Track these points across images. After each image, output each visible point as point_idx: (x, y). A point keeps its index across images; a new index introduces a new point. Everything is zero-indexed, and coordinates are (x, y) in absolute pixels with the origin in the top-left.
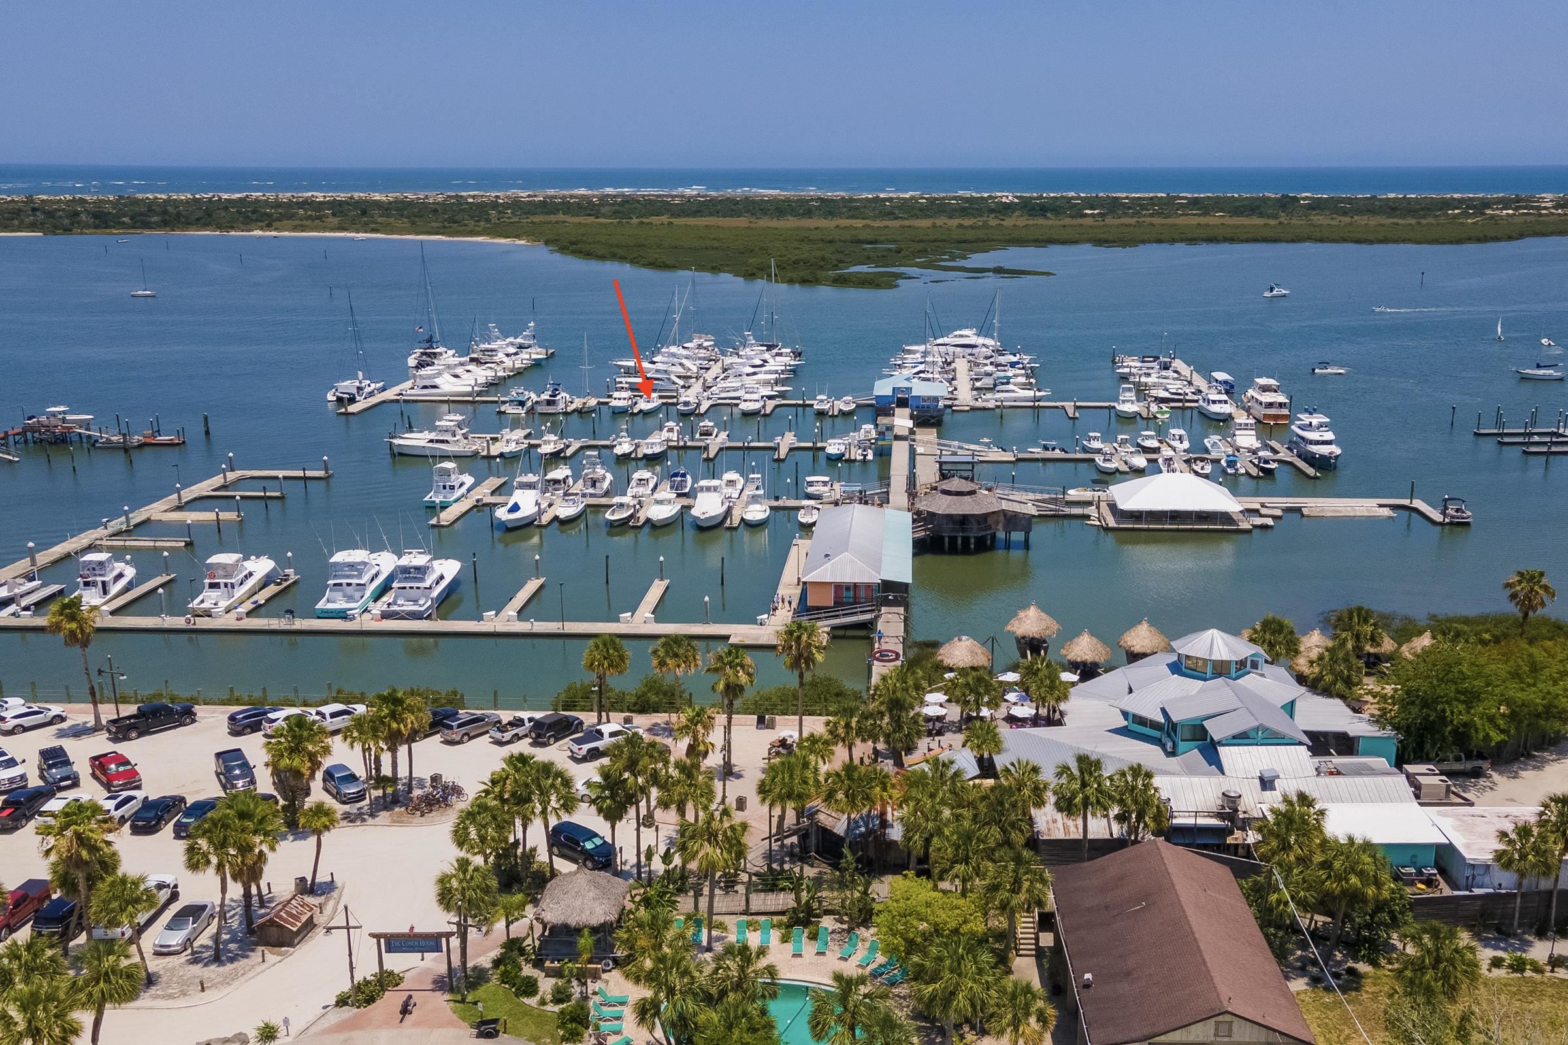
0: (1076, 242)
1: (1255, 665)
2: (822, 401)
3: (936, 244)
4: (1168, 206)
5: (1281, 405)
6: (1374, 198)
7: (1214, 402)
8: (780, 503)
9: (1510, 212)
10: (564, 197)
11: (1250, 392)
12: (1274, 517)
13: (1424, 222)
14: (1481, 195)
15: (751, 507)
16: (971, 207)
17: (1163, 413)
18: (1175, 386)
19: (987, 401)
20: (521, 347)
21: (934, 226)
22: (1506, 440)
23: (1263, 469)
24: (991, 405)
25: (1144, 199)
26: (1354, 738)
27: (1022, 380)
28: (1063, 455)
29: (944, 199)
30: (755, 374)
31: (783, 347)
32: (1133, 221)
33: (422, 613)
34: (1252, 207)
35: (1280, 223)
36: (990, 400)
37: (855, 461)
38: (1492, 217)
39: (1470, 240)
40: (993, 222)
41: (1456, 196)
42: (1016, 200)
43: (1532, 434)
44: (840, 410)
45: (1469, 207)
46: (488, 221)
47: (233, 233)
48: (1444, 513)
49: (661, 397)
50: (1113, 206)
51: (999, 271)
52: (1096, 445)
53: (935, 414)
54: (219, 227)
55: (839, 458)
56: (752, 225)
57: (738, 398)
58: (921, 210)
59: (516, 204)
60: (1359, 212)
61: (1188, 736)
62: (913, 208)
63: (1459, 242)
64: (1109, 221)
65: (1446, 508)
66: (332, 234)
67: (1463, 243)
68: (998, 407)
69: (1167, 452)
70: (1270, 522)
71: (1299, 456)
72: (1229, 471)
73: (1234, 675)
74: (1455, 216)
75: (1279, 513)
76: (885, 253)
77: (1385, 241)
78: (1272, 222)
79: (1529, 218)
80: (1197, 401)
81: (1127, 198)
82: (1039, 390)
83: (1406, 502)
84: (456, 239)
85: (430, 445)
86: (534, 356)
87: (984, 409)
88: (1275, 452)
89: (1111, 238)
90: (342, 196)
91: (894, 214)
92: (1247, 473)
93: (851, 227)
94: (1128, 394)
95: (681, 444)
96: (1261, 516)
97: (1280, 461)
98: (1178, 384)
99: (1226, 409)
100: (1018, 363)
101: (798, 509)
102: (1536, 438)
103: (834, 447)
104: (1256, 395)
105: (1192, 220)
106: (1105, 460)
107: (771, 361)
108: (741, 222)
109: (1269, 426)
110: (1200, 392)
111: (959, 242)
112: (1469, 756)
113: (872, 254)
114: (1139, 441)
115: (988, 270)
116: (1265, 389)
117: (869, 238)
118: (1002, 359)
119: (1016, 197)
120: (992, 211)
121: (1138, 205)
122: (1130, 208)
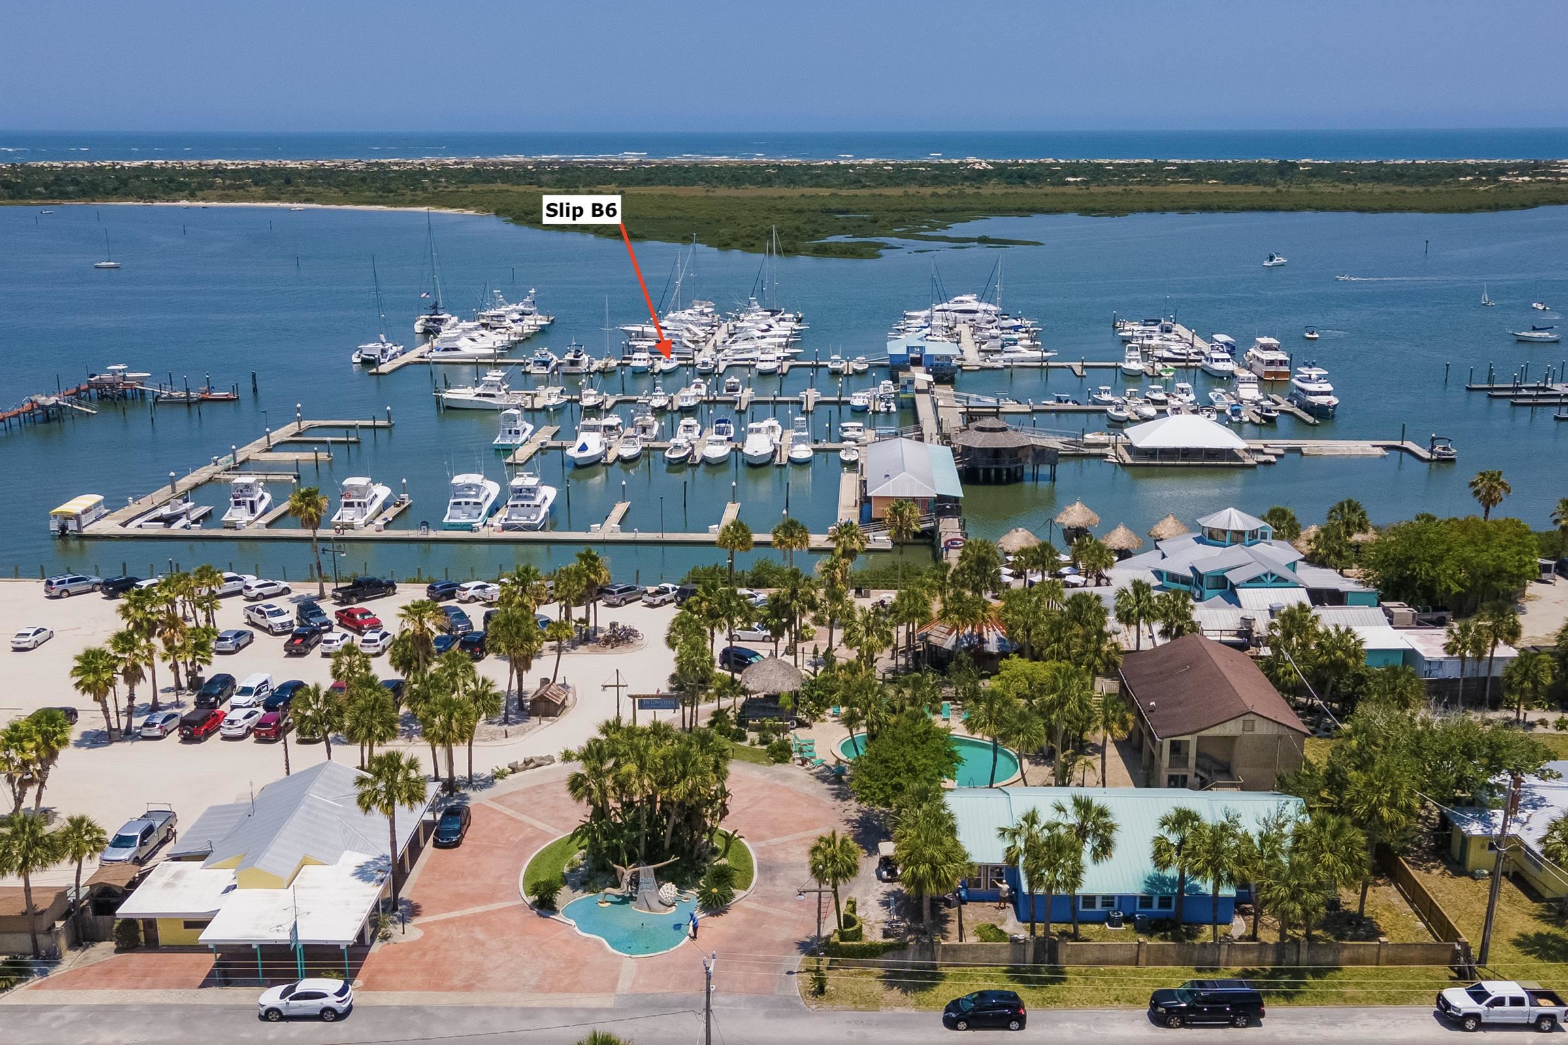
0: (1061, 211)
1: (1264, 536)
2: (836, 361)
3: (913, 213)
4: (1155, 173)
5: (1282, 363)
6: (1380, 164)
7: (1217, 360)
8: (820, 446)
9: (1527, 179)
10: (494, 164)
11: (1252, 351)
12: (1276, 456)
13: (1432, 189)
14: (1497, 161)
15: (797, 447)
16: (941, 175)
17: (1167, 371)
18: (1176, 347)
19: (996, 361)
20: (523, 314)
21: (906, 194)
22: (1496, 393)
23: (1265, 418)
24: (1000, 364)
25: (1129, 165)
26: (1344, 593)
27: (1028, 342)
28: (1076, 407)
29: (910, 165)
30: (764, 337)
31: (786, 312)
32: (1120, 189)
33: (537, 526)
34: (1246, 174)
35: (1278, 191)
36: (998, 361)
37: (879, 412)
38: (1506, 184)
39: (1479, 208)
40: (970, 191)
41: (1469, 161)
42: (990, 167)
43: (1521, 389)
44: (854, 370)
45: (1482, 174)
46: (425, 189)
47: (157, 204)
48: (1431, 452)
49: (679, 359)
50: (1097, 173)
51: (983, 240)
52: (1106, 397)
53: (949, 372)
54: (141, 197)
55: (865, 409)
56: (711, 194)
57: (753, 360)
58: (889, 177)
59: (444, 171)
60: (1363, 178)
61: (1210, 586)
62: (881, 175)
63: (1468, 210)
64: (1094, 188)
65: (1434, 446)
66: (264, 204)
67: (1473, 211)
68: (1007, 367)
69: (1174, 402)
70: (1273, 459)
71: (1299, 407)
72: (1234, 419)
73: (1247, 542)
74: (1467, 184)
75: (1281, 452)
76: (860, 223)
77: (1390, 209)
78: (1270, 190)
79: (1545, 186)
80: (1200, 361)
81: (1110, 164)
82: (1046, 351)
83: (1398, 443)
84: (398, 209)
85: (478, 399)
86: (539, 323)
87: (993, 369)
88: (1278, 404)
89: (1098, 206)
90: (252, 164)
91: (860, 182)
92: (1251, 421)
93: (816, 196)
94: (1133, 353)
95: (711, 398)
96: (1265, 454)
97: (1282, 412)
98: (1182, 346)
99: (1229, 366)
100: (1020, 327)
101: (838, 450)
102: (1525, 392)
103: (858, 400)
104: (1257, 354)
105: (1184, 188)
106: (1117, 410)
107: (775, 326)
108: (698, 191)
109: (1269, 382)
110: (1202, 353)
111: (936, 212)
112: (1436, 609)
113: (847, 224)
114: (1147, 394)
115: (973, 240)
116: (1266, 347)
117: (840, 207)
118: (1005, 323)
119: (989, 163)
120: (966, 178)
121: (1123, 173)
122: (1115, 175)
